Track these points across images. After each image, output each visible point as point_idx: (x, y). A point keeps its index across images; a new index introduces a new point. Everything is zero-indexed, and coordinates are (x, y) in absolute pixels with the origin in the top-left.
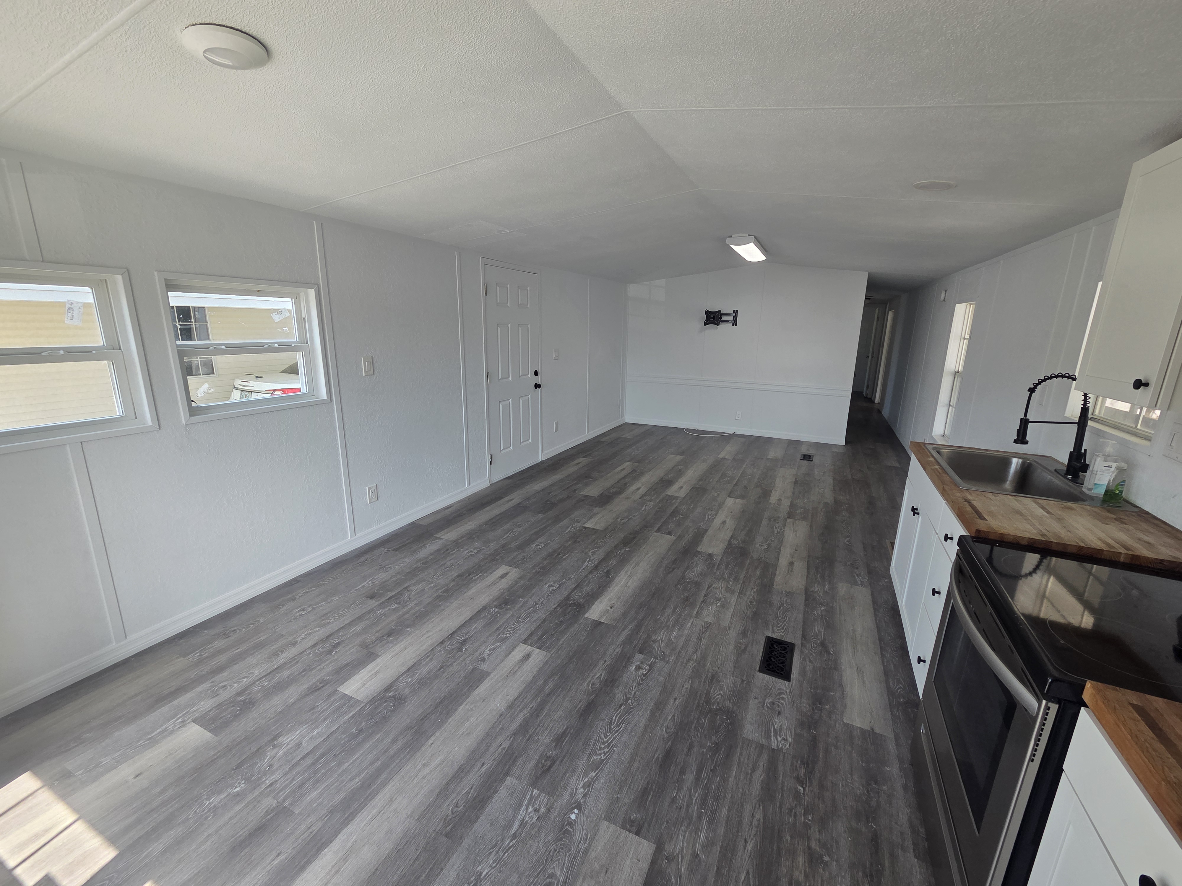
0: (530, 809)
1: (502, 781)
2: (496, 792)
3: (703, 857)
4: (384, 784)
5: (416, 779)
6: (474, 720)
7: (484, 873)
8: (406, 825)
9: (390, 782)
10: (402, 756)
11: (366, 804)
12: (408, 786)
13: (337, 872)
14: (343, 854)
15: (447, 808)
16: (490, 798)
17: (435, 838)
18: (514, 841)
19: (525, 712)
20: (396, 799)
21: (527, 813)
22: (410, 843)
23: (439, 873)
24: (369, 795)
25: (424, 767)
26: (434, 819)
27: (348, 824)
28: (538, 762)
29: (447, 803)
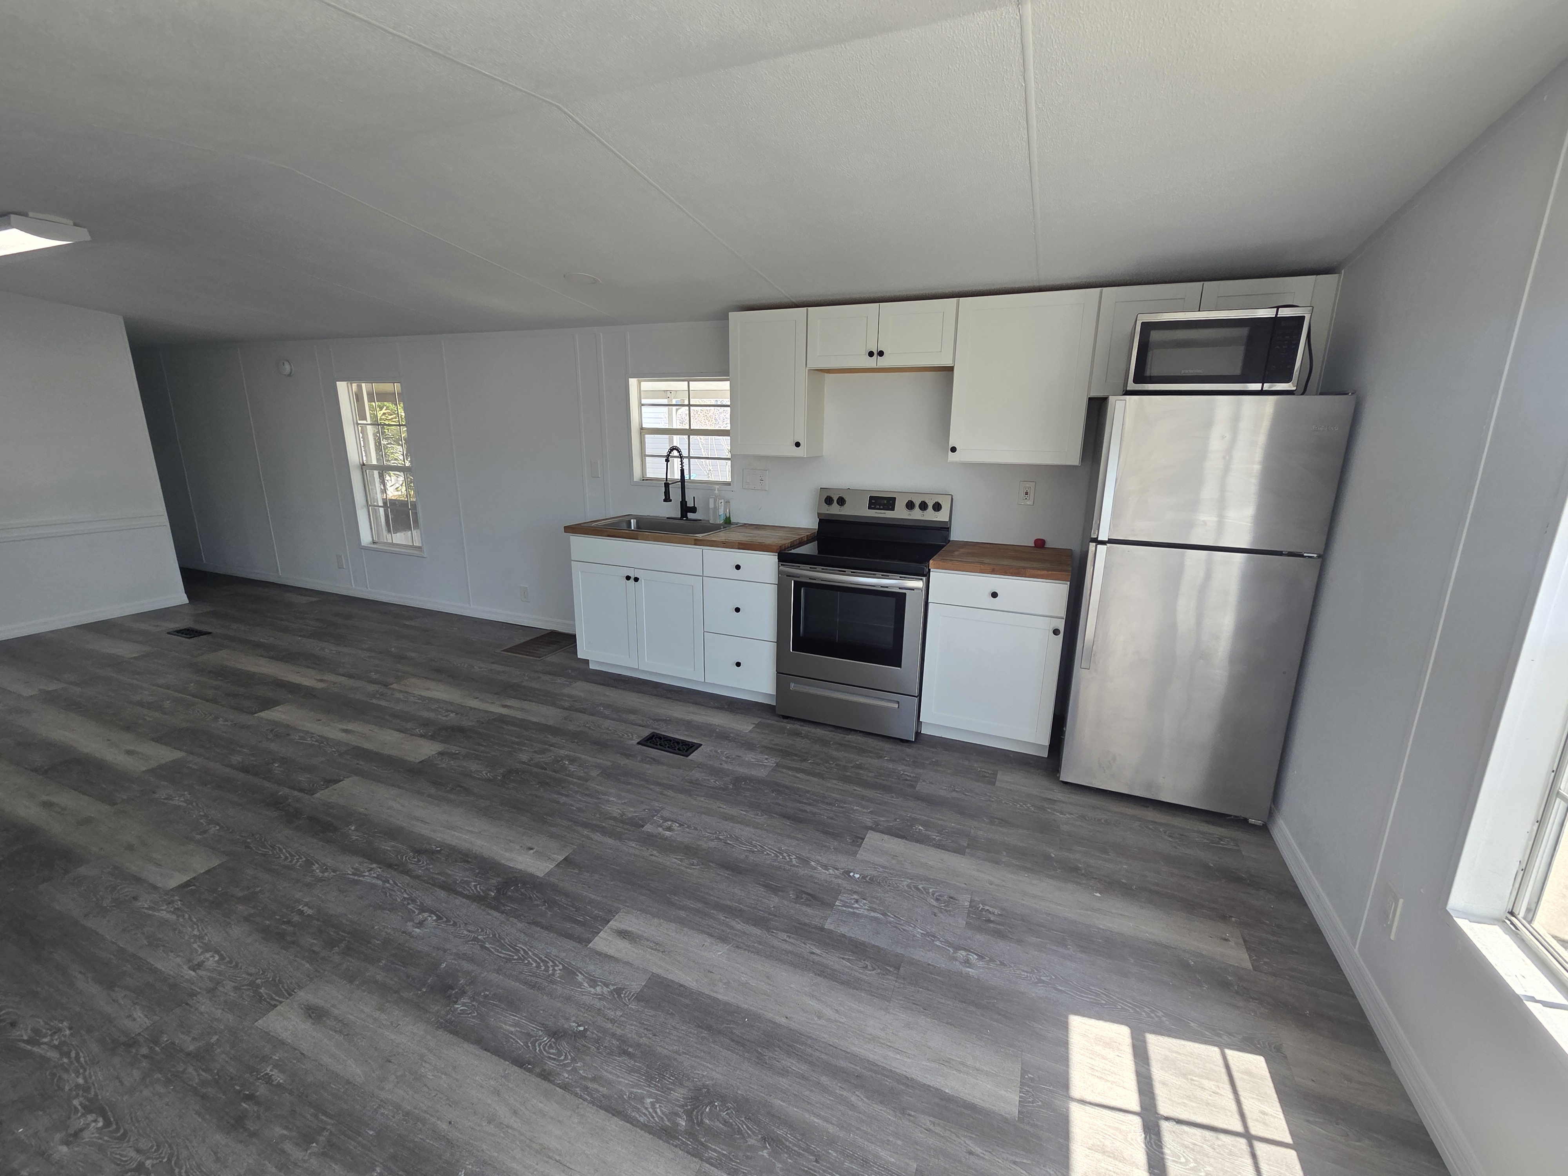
0: (856, 905)
1: (830, 932)
2: (844, 936)
3: (871, 810)
4: (853, 1057)
5: (841, 1020)
6: (745, 976)
7: (922, 932)
8: (897, 1011)
9: (848, 1050)
10: (809, 1050)
11: (884, 1068)
12: (851, 1027)
13: (963, 1064)
14: (945, 1068)
15: (870, 976)
16: (851, 939)
17: (904, 978)
18: (889, 914)
19: (733, 923)
20: (871, 1035)
21: (862, 909)
22: (913, 1000)
23: (933, 965)
24: (871, 1070)
25: (823, 1017)
26: (884, 985)
27: (912, 1079)
28: (803, 904)
29: (865, 977)
